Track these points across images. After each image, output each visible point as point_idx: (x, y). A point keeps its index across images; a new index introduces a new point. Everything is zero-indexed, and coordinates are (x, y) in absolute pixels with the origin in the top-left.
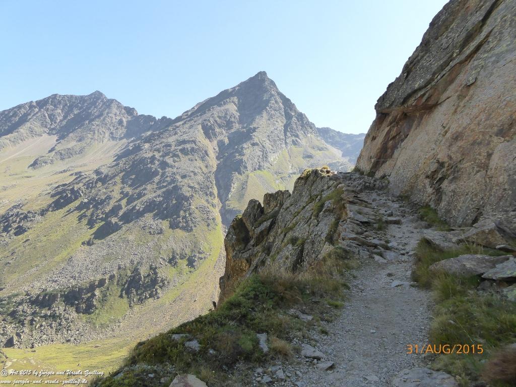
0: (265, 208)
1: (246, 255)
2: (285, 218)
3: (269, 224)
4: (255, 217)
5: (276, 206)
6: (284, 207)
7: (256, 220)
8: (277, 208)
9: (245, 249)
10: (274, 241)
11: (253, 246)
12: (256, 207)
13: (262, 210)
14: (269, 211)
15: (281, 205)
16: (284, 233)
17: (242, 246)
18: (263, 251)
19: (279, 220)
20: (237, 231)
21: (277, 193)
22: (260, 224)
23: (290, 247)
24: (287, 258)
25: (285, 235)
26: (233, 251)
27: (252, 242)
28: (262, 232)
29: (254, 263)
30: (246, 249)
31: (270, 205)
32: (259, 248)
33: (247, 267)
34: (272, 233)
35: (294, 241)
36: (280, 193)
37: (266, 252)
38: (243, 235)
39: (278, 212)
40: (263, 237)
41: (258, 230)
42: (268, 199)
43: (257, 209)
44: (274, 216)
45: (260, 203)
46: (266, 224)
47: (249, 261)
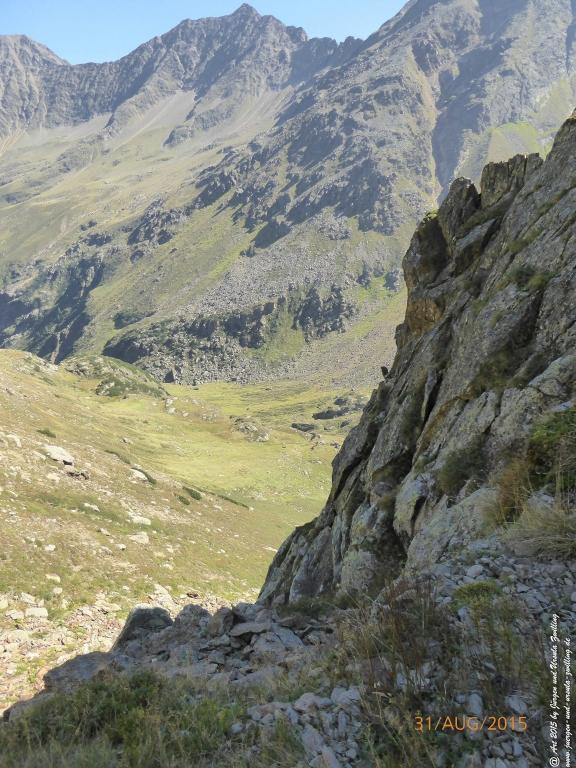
0: (484, 195)
1: (436, 293)
2: (520, 217)
3: (485, 230)
4: (460, 215)
5: (509, 189)
6: (523, 192)
7: (461, 222)
8: (507, 196)
9: (435, 281)
10: (490, 269)
11: (452, 275)
12: (464, 195)
13: (477, 201)
14: (491, 201)
15: (519, 187)
16: (510, 253)
17: (430, 275)
18: (467, 288)
19: (507, 223)
20: (426, 243)
21: (513, 161)
22: (468, 231)
23: (512, 291)
24: (499, 319)
25: (512, 257)
26: (415, 283)
27: (450, 267)
28: (469, 248)
29: (449, 308)
30: (438, 281)
31: (494, 190)
32: (460, 281)
33: (438, 315)
34: (490, 251)
35: (523, 277)
36: (519, 161)
37: (472, 290)
38: (434, 253)
39: (507, 204)
40: (471, 259)
41: (463, 244)
42: (492, 175)
43: (467, 199)
44: (499, 215)
45: (472, 186)
46: (480, 231)
47: (440, 304)
